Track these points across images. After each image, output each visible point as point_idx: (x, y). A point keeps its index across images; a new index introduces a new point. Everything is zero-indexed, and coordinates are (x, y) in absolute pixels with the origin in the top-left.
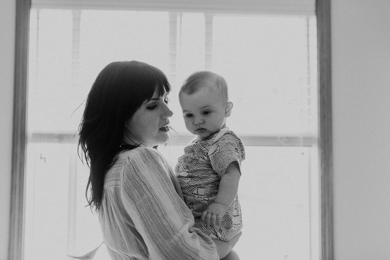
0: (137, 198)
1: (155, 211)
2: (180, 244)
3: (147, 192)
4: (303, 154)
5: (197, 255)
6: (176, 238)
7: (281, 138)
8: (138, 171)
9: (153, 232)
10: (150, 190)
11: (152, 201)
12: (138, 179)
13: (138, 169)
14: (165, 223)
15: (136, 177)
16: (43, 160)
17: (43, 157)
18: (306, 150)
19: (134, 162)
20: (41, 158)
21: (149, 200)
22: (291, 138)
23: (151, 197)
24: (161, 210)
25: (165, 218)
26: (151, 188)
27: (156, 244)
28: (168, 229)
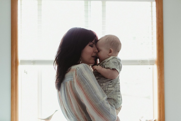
0: (82, 85)
1: (91, 91)
2: (102, 105)
3: (87, 83)
4: (150, 68)
5: (109, 110)
6: (101, 102)
7: (139, 61)
8: (83, 73)
9: (90, 99)
10: (88, 81)
11: (90, 86)
12: (83, 77)
13: (83, 72)
14: (96, 96)
15: (82, 76)
16: (26, 73)
17: (26, 72)
18: (151, 66)
19: (81, 69)
20: (25, 72)
21: (88, 86)
22: (144, 61)
23: (89, 84)
24: (93, 91)
25: (95, 94)
26: (89, 81)
27: (92, 104)
28: (97, 98)
